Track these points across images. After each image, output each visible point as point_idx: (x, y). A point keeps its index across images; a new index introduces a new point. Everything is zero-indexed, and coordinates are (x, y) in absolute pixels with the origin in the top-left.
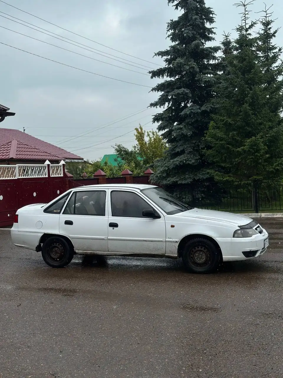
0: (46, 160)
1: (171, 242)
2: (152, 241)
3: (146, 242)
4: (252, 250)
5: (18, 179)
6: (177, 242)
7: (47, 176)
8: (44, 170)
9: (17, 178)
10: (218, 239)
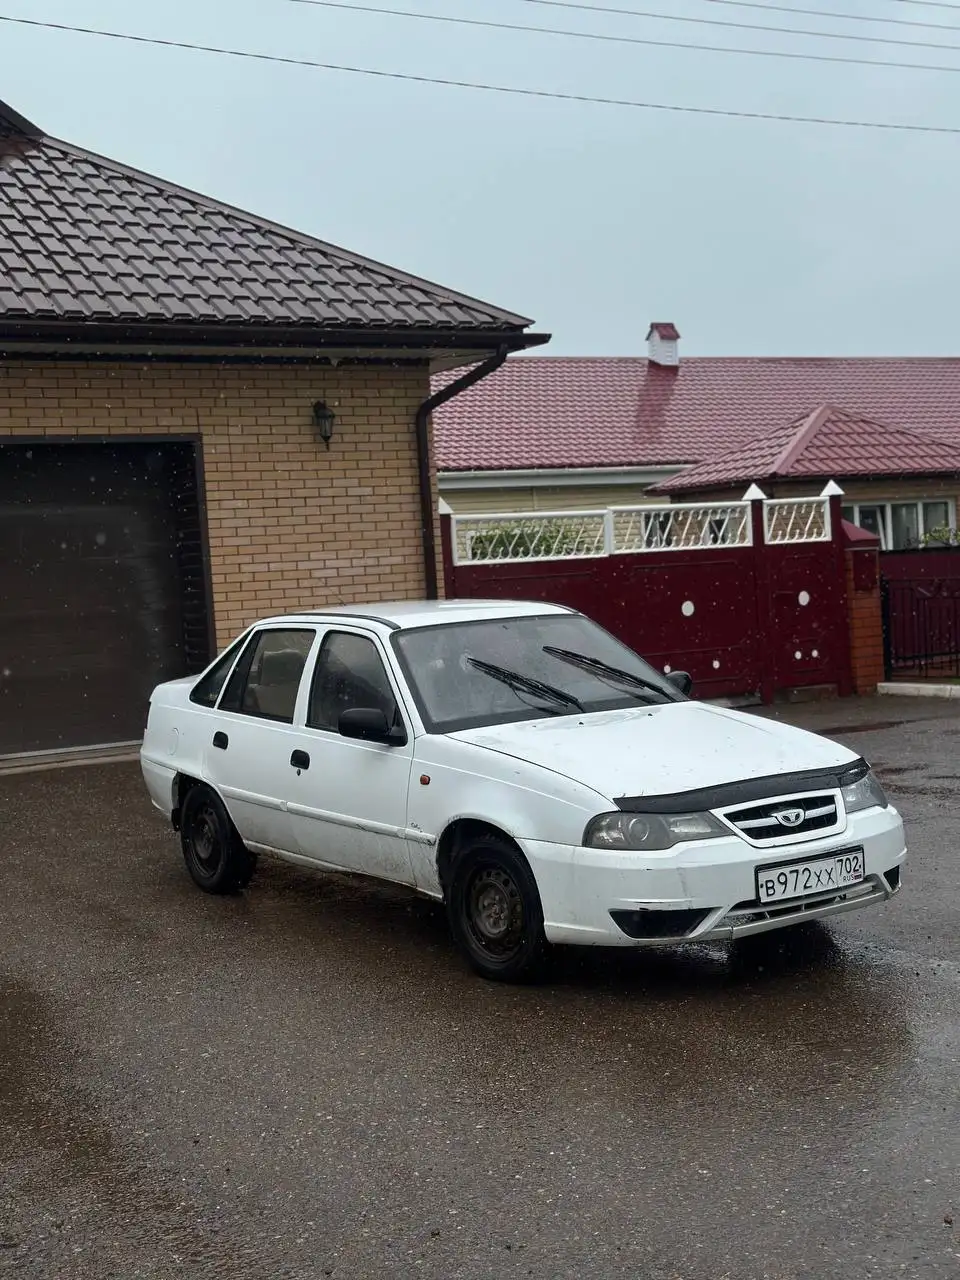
0: (749, 486)
1: (416, 840)
2: (377, 832)
3: (362, 832)
4: (651, 908)
5: (611, 556)
6: (430, 843)
7: (749, 543)
8: (736, 522)
9: (606, 555)
10: (531, 848)
